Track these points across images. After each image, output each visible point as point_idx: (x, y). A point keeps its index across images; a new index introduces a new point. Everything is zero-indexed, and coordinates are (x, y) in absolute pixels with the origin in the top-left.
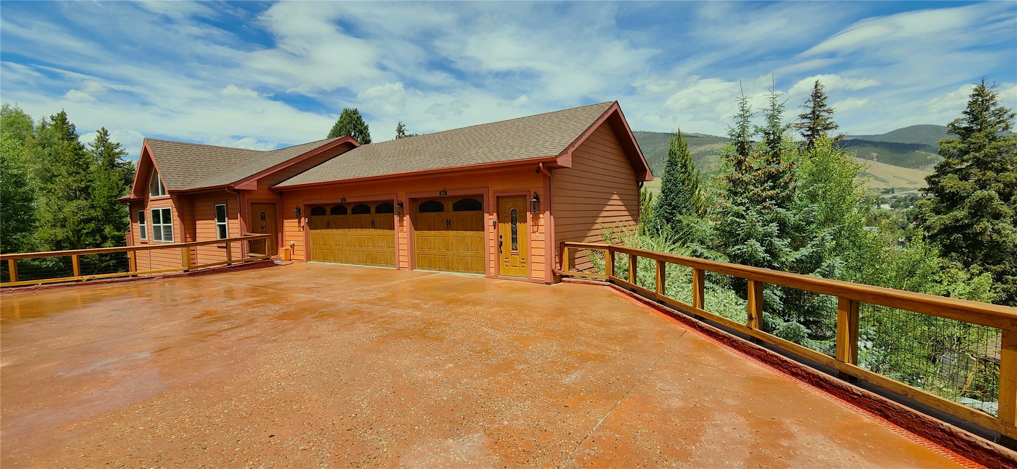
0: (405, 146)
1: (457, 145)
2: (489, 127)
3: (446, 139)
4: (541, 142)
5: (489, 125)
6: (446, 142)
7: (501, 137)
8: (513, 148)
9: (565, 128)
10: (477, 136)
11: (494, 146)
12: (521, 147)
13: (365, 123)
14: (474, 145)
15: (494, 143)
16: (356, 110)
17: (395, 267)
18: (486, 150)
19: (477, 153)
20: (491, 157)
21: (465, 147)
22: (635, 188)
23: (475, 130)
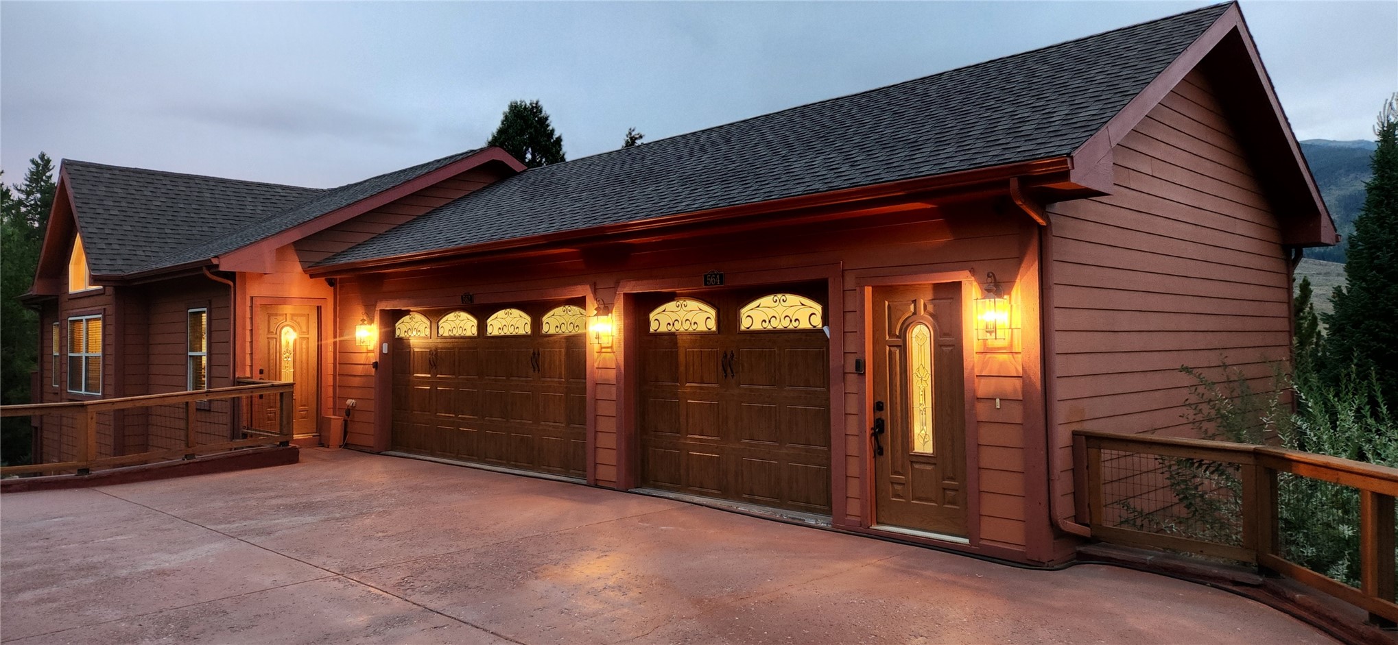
0: (624, 163)
1: (756, 153)
2: (841, 106)
3: (728, 141)
4: (1006, 124)
5: (840, 102)
6: (725, 148)
7: (878, 125)
8: (915, 146)
9: (1077, 82)
10: (809, 129)
11: (860, 146)
12: (941, 143)
13: (555, 133)
14: (799, 149)
15: (857, 139)
16: (537, 104)
17: (584, 477)
18: (837, 158)
19: (810, 166)
20: (852, 173)
21: (775, 154)
22: (1280, 266)
23: (804, 116)
